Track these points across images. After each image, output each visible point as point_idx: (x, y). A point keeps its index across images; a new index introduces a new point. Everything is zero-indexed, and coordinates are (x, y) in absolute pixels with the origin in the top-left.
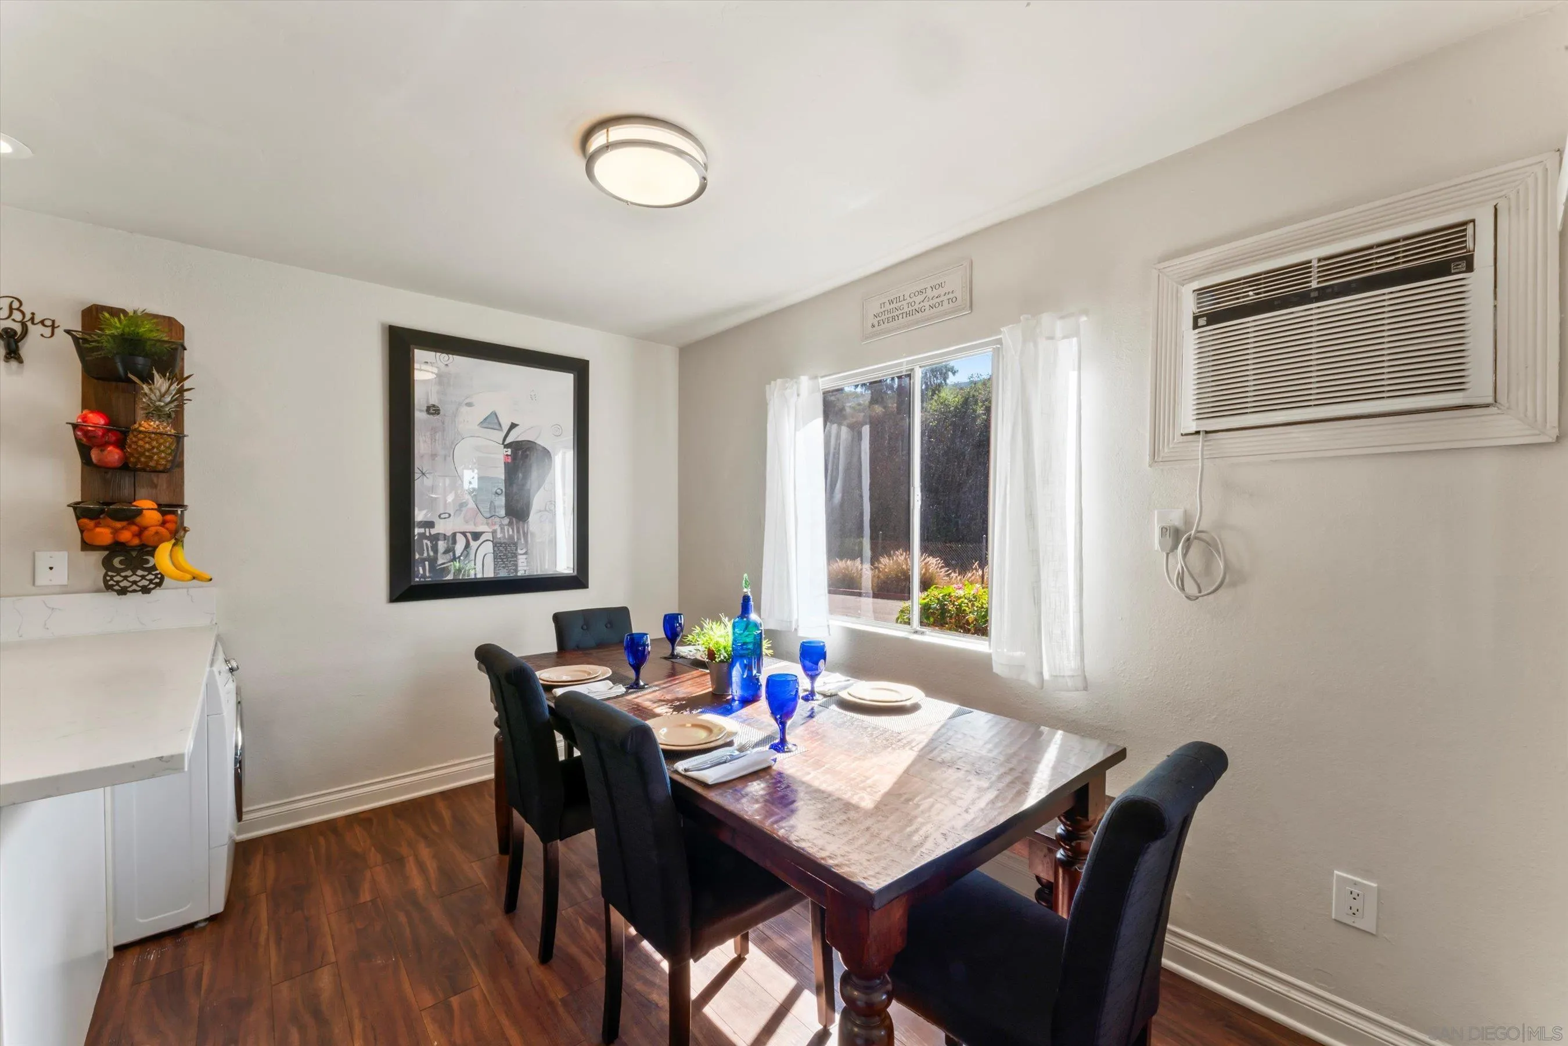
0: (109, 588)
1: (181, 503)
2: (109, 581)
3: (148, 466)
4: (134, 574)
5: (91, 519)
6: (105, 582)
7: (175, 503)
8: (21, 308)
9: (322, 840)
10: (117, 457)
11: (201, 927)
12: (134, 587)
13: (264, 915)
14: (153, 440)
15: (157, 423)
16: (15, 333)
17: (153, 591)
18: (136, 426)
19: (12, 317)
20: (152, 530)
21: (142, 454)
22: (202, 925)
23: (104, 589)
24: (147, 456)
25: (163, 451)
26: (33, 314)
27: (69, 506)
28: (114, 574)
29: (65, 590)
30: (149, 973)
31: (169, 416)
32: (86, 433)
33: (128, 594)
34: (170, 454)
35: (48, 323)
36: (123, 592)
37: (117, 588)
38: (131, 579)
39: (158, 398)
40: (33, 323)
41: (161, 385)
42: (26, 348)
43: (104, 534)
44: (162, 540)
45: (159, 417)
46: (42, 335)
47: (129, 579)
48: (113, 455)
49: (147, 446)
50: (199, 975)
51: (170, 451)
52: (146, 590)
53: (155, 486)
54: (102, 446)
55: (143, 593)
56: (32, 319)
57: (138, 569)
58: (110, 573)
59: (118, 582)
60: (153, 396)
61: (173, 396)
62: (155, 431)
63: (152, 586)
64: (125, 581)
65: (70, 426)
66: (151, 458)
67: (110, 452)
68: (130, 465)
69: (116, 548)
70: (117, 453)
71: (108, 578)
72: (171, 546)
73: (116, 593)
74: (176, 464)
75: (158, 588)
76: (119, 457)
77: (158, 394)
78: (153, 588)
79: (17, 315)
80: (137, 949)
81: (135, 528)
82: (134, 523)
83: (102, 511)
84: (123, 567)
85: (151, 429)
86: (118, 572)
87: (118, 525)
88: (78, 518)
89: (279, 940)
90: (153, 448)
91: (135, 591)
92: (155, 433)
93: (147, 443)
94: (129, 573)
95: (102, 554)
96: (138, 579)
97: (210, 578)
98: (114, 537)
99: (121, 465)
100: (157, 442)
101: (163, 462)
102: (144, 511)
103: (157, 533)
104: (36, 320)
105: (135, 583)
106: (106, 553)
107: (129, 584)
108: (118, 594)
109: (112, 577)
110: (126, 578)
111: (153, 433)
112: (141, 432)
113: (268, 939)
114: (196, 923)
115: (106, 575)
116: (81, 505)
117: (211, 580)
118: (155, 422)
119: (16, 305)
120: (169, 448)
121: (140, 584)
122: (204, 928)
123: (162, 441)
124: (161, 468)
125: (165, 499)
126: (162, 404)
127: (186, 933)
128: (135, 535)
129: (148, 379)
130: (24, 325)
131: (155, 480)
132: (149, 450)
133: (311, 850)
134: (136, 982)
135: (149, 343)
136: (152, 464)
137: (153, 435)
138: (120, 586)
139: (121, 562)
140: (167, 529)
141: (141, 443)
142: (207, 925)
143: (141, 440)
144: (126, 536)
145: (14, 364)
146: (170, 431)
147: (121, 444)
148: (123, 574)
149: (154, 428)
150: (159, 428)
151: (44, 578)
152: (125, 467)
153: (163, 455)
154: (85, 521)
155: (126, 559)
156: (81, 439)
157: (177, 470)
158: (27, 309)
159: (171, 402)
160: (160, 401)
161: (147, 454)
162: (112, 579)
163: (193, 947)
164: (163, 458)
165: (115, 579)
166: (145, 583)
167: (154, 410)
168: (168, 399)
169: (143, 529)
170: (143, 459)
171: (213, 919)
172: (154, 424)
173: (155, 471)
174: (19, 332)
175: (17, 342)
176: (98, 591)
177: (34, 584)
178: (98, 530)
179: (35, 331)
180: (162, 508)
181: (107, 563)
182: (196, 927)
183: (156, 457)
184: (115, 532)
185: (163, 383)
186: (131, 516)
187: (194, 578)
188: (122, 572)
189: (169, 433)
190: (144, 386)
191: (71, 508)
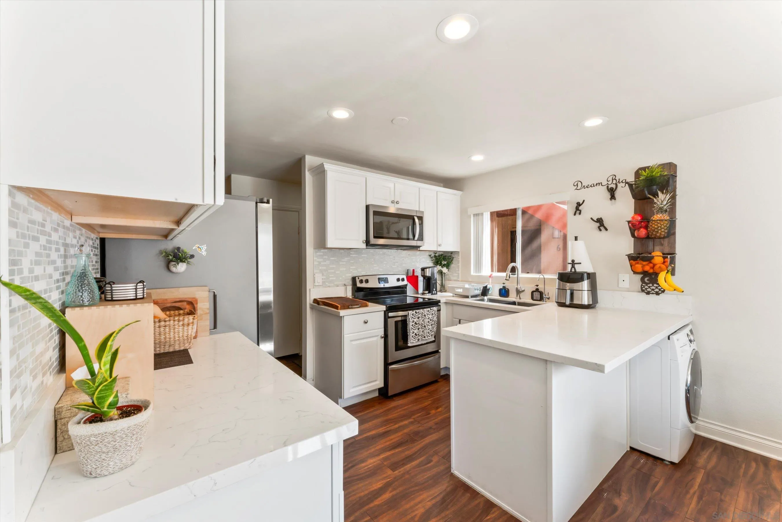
0: (643, 291)
1: (674, 253)
2: (643, 288)
3: (657, 236)
4: (653, 286)
5: (634, 260)
6: (642, 288)
7: (671, 253)
8: (616, 178)
9: (754, 465)
10: (644, 233)
11: (666, 464)
12: (653, 292)
13: (699, 480)
14: (658, 224)
15: (661, 215)
16: (613, 188)
17: (660, 295)
18: (652, 218)
19: (613, 183)
20: (658, 266)
21: (654, 231)
22: (667, 463)
23: (641, 291)
24: (656, 231)
25: (663, 228)
26: (619, 179)
27: (626, 255)
28: (645, 285)
29: (628, 290)
30: (638, 466)
31: (666, 211)
32: (633, 224)
33: (650, 294)
34: (666, 229)
35: (624, 181)
36: (648, 293)
37: (646, 291)
38: (652, 288)
39: (661, 203)
40: (619, 183)
41: (661, 197)
42: (617, 194)
43: (639, 267)
44: (662, 270)
45: (662, 212)
46: (622, 187)
47: (651, 288)
48: (643, 232)
49: (656, 226)
50: (657, 483)
51: (666, 228)
52: (657, 294)
53: (662, 245)
54: (639, 229)
55: (656, 295)
56: (619, 181)
57: (655, 284)
58: (643, 285)
59: (646, 289)
60: (658, 203)
61: (668, 201)
62: (659, 219)
63: (660, 292)
64: (649, 289)
65: (627, 222)
66: (657, 232)
67: (642, 231)
68: (650, 236)
69: (645, 274)
70: (644, 231)
71: (643, 287)
72: (666, 273)
73: (645, 294)
74: (671, 233)
75: (663, 293)
76: (645, 233)
77: (660, 201)
78: (661, 293)
79: (614, 182)
80: (638, 454)
81: (651, 265)
82: (651, 263)
83: (638, 257)
84: (649, 282)
85: (658, 219)
86: (647, 284)
87: (645, 263)
88: (629, 260)
89: (700, 498)
90: (658, 227)
91: (653, 293)
92: (660, 220)
93: (656, 225)
94: (651, 285)
95: (640, 276)
96: (655, 288)
97: (683, 291)
98: (643, 269)
99: (646, 237)
100: (660, 224)
101: (663, 233)
102: (655, 257)
103: (660, 267)
104: (620, 182)
105: (653, 290)
106: (642, 275)
107: (651, 290)
108: (646, 294)
109: (644, 286)
110: (649, 287)
111: (658, 220)
112: (654, 221)
113: (694, 493)
114: (664, 460)
115: (642, 285)
116: (631, 255)
117: (683, 292)
118: (660, 214)
119: (614, 178)
120: (666, 226)
121: (655, 290)
122: (667, 465)
123: (662, 223)
124: (662, 236)
125: (666, 251)
126: (662, 206)
127: (659, 461)
128: (651, 268)
129: (656, 195)
130: (616, 185)
131: (662, 242)
132: (656, 229)
133: (743, 466)
134: (633, 466)
135: (658, 178)
136: (658, 235)
137: (658, 221)
138: (647, 291)
139: (648, 280)
140: (665, 265)
141: (653, 225)
142: (670, 464)
143: (654, 224)
144: (647, 268)
145: (613, 200)
146: (667, 218)
147: (646, 227)
148: (648, 285)
149: (659, 218)
150: (661, 218)
151: (622, 285)
152: (648, 237)
153: (663, 230)
154: (632, 261)
155: (650, 278)
156: (631, 227)
157: (673, 236)
158: (617, 179)
159: (667, 204)
160: (662, 204)
161: (656, 230)
162: (644, 287)
163: (659, 470)
164: (663, 232)
165: (645, 287)
166: (657, 290)
167: (659, 209)
168: (665, 203)
169: (654, 265)
170: (654, 233)
171: (672, 463)
172: (660, 216)
173: (660, 238)
174: (614, 188)
175: (614, 192)
176: (639, 292)
177: (618, 287)
178: (637, 265)
179: (619, 185)
180: (664, 256)
181: (642, 280)
182: (664, 462)
183: (660, 231)
184: (643, 266)
185: (662, 196)
186: (649, 260)
187: (675, 290)
188: (648, 284)
189: (666, 219)
190: (654, 199)
191: (627, 256)
